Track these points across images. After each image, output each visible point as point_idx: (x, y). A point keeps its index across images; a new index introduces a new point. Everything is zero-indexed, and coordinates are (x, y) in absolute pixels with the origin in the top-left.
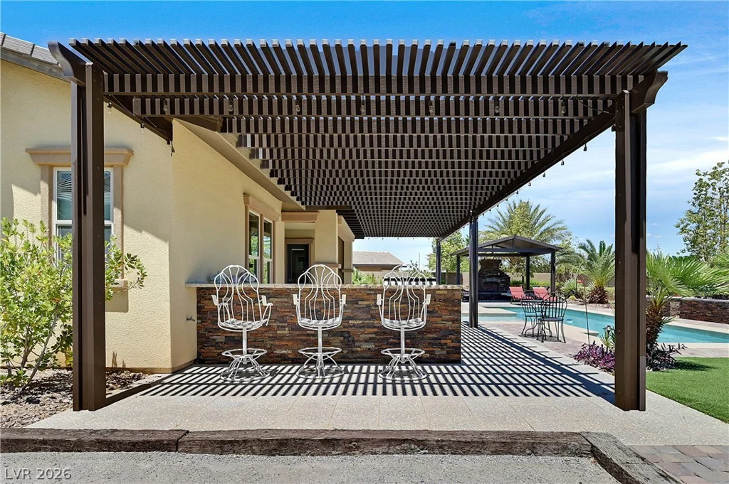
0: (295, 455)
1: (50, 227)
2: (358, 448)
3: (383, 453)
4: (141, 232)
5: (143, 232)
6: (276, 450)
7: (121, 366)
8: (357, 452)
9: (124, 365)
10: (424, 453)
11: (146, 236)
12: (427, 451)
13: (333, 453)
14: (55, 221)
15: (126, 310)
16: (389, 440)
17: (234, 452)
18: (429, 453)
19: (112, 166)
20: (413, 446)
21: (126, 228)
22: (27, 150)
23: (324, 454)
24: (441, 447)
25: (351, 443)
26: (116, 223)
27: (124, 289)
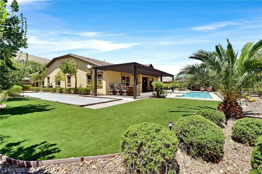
4: (104, 81)
9: (102, 94)
26: (102, 80)
27: (102, 86)
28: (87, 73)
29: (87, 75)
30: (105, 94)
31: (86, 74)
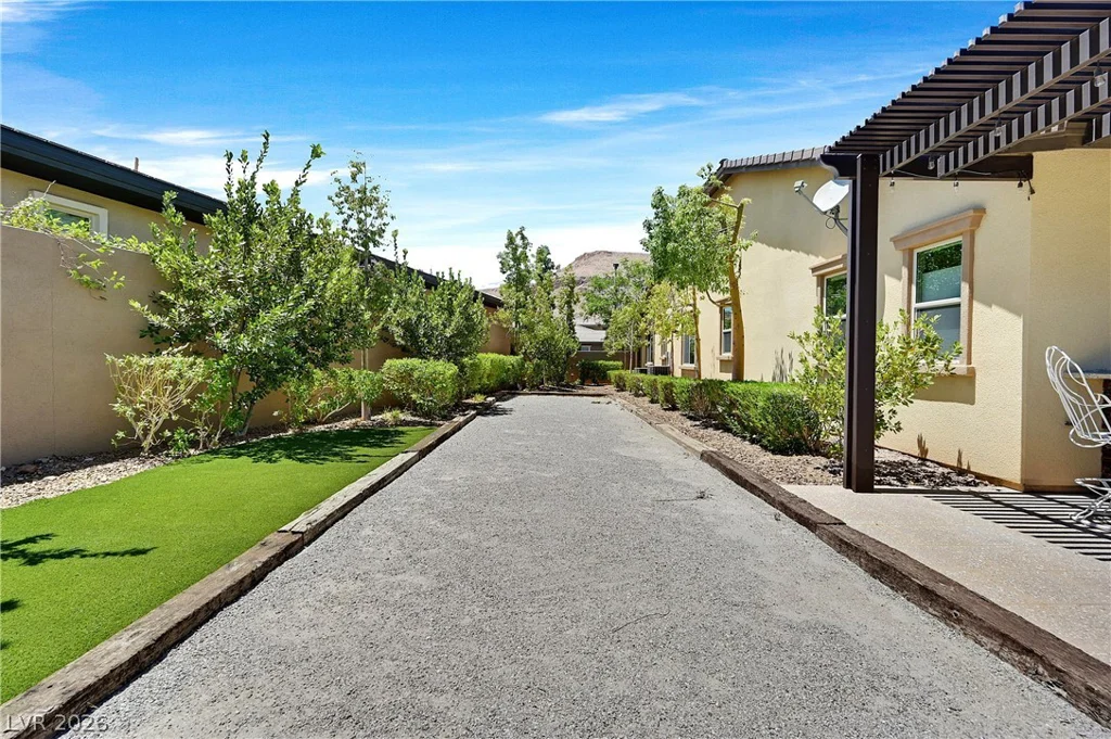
0: (892, 588)
1: (909, 312)
2: (959, 621)
3: (991, 650)
4: (991, 306)
5: (993, 307)
6: (877, 572)
7: (966, 468)
8: (958, 627)
9: (969, 467)
10: (1059, 695)
11: (996, 310)
12: (1065, 694)
13: (931, 610)
14: (915, 305)
15: (973, 403)
16: (1004, 637)
17: (847, 556)
18: (1066, 699)
19: (961, 234)
20: (1041, 670)
21: (975, 303)
22: (891, 240)
23: (919, 605)
24: (1094, 704)
25: (952, 608)
26: (963, 300)
27: (970, 377)
28: (821, 261)
29: (821, 278)
30: (1013, 473)
31: (814, 270)
